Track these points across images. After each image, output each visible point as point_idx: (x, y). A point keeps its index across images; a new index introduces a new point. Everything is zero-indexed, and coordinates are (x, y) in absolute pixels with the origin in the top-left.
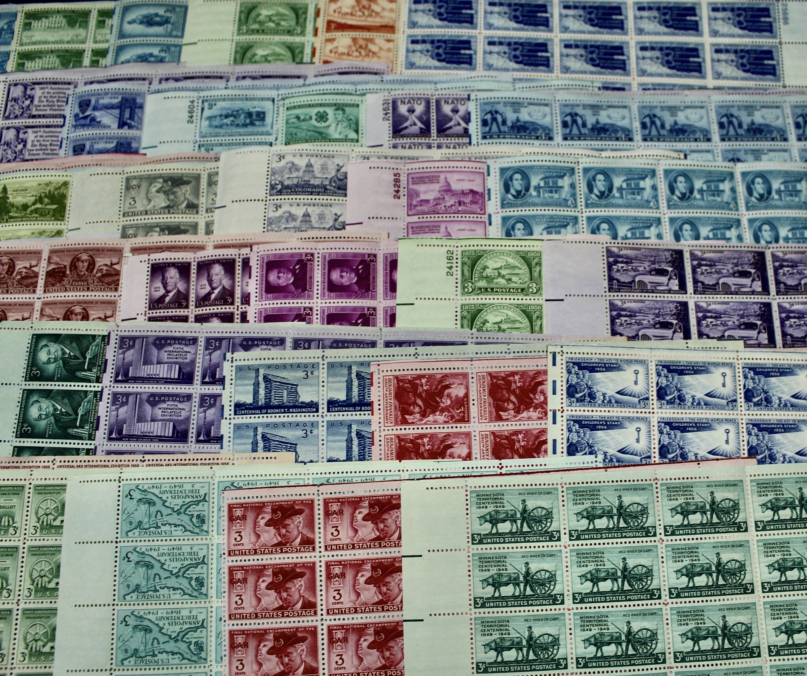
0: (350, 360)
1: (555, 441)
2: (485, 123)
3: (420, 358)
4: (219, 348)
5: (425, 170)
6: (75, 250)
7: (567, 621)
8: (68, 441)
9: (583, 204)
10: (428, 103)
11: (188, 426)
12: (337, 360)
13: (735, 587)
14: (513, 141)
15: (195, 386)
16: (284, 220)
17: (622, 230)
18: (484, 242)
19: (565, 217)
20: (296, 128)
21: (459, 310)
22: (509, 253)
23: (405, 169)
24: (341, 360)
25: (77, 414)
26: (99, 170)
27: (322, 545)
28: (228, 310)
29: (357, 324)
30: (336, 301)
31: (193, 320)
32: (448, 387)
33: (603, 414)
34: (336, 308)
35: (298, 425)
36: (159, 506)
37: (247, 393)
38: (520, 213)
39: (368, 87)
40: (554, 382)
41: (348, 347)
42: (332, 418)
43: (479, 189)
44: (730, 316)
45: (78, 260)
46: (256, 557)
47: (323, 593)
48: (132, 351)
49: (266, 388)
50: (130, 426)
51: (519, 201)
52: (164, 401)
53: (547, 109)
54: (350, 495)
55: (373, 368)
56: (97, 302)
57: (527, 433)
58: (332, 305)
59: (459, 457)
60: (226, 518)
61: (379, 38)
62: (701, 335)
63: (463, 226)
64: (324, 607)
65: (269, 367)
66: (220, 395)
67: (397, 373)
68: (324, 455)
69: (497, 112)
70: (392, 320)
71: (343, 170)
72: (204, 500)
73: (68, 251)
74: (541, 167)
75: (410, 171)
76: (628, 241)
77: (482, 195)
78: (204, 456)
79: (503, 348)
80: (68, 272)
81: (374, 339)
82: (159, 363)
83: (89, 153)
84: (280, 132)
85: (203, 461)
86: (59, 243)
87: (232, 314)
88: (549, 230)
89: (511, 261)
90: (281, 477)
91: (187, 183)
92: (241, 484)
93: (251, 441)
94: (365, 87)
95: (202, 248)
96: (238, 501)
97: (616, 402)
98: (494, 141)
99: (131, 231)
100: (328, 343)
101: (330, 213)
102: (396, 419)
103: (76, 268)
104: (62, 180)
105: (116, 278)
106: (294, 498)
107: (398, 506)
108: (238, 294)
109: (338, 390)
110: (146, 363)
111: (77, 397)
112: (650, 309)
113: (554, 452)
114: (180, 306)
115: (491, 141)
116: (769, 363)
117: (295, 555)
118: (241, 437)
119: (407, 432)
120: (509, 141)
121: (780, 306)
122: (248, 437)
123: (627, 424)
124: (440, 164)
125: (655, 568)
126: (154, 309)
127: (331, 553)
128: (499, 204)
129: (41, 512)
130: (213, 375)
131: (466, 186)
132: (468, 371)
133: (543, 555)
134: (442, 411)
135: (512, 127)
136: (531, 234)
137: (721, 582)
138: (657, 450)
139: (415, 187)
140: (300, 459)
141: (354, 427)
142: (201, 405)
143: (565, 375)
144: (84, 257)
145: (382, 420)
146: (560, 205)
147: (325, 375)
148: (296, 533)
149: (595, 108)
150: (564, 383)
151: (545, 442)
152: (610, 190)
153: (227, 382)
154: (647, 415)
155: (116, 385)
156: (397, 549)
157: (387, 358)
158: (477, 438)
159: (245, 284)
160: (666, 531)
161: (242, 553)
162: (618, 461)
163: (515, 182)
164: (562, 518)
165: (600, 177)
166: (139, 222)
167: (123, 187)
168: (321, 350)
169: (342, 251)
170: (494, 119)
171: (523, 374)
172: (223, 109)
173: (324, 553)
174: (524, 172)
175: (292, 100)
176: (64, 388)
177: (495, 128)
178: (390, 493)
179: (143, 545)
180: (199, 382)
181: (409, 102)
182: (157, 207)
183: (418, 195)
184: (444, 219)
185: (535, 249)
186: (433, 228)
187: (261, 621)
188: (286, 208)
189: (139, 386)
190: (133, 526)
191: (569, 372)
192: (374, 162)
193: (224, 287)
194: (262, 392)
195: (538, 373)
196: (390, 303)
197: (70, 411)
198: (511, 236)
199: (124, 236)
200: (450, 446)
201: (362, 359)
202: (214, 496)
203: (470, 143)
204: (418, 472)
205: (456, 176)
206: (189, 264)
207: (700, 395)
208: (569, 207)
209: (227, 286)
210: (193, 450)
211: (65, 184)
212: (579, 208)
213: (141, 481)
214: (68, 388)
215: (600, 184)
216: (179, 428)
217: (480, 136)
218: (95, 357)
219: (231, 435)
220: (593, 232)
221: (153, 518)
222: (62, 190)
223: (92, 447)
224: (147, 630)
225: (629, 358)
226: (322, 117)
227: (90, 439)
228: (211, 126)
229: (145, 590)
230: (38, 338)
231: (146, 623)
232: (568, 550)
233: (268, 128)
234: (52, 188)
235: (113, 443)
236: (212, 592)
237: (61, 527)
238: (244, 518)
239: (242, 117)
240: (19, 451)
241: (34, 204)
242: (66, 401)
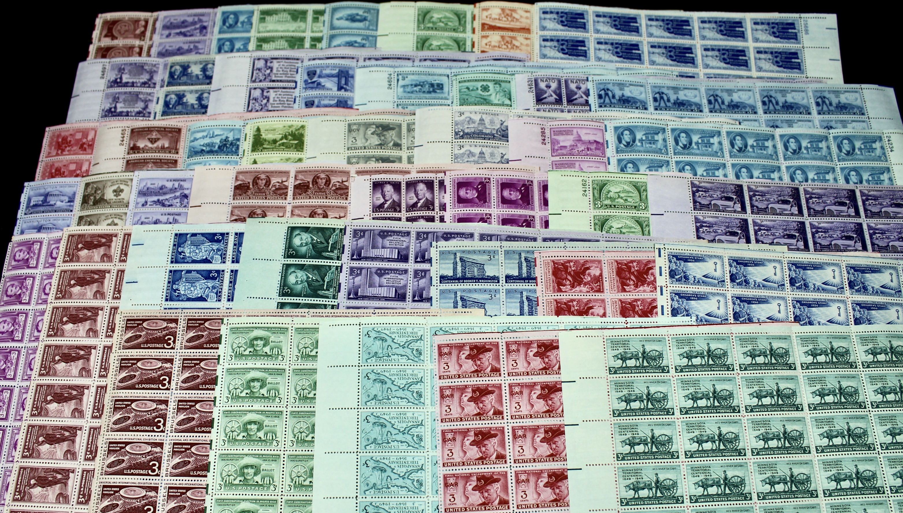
0: (519, 249)
1: (662, 307)
2: (600, 97)
3: (568, 249)
4: (427, 238)
5: (562, 126)
6: (315, 171)
7: (677, 426)
8: (318, 299)
9: (672, 152)
10: (559, 82)
11: (406, 290)
12: (511, 249)
13: (790, 406)
15: (410, 264)
16: (466, 156)
17: (700, 171)
18: (607, 175)
19: (661, 161)
20: (467, 95)
21: (592, 219)
22: (625, 183)
23: (548, 125)
24: (514, 249)
25: (324, 281)
26: (328, 118)
29: (522, 226)
30: (507, 210)
31: (405, 220)
32: (588, 268)
33: (694, 290)
35: (485, 291)
36: (389, 342)
37: (449, 269)
39: (516, 69)
40: (660, 268)
41: (518, 241)
42: (509, 287)
43: (601, 140)
44: (777, 229)
45: (318, 178)
46: (459, 379)
47: (508, 404)
48: (363, 239)
49: (462, 265)
50: (363, 290)
51: (629, 149)
52: (388, 274)
53: (642, 89)
54: (524, 339)
55: (536, 255)
56: (333, 207)
57: (643, 301)
59: (598, 315)
60: (437, 354)
61: (520, 37)
62: (757, 241)
63: (590, 164)
65: (464, 252)
66: (429, 270)
67: (553, 258)
68: (505, 311)
69: (608, 89)
70: (546, 224)
71: (505, 124)
72: (421, 339)
73: (310, 171)
74: (643, 127)
75: (552, 127)
76: (704, 178)
77: (603, 144)
78: (418, 311)
79: (624, 244)
80: (311, 186)
81: (535, 236)
82: (383, 247)
83: (318, 106)
84: (455, 98)
85: (419, 314)
86: (301, 166)
87: (434, 217)
88: (650, 168)
89: (626, 187)
90: (475, 325)
91: (393, 129)
92: (447, 329)
93: (453, 301)
94: (513, 69)
95: (408, 172)
96: (445, 342)
97: (703, 282)
99: (354, 160)
100: (504, 237)
101: (498, 153)
102: (554, 288)
103: (317, 183)
104: (300, 124)
105: (346, 191)
107: (557, 347)
108: (437, 204)
109: (513, 268)
110: (373, 247)
111: (323, 269)
112: (723, 222)
113: (663, 314)
114: (395, 211)
116: (806, 261)
118: (446, 298)
119: (562, 297)
121: (811, 224)
122: (450, 298)
123: (711, 297)
124: (572, 123)
125: (735, 392)
126: (376, 212)
127: (512, 378)
128: (615, 150)
129: (301, 346)
130: (423, 257)
131: (592, 138)
132: (602, 259)
133: (658, 381)
134: (585, 284)
135: (619, 100)
136: (638, 170)
137: (780, 402)
138: (732, 315)
139: (556, 137)
140: (488, 313)
141: (525, 294)
142: (415, 277)
143: (667, 263)
144: (323, 176)
145: (544, 289)
146: (657, 153)
147: (503, 258)
148: (487, 363)
149: (676, 89)
150: (667, 269)
151: (656, 307)
152: (690, 143)
153: (434, 261)
154: (724, 292)
155: (352, 262)
157: (545, 248)
158: (610, 303)
160: (740, 368)
161: (449, 377)
162: (706, 321)
163: (625, 136)
164: (669, 357)
165: (683, 135)
166: (360, 154)
167: (347, 130)
168: (499, 242)
169: (509, 177)
170: (607, 94)
171: (639, 262)
172: (412, 80)
173: (507, 377)
174: (630, 130)
175: (462, 76)
176: (314, 263)
177: (607, 100)
179: (378, 368)
180: (413, 261)
182: (373, 145)
183: (558, 143)
184: (578, 159)
185: (642, 180)
186: (570, 165)
187: (464, 423)
188: (467, 148)
189: (369, 263)
190: (371, 355)
191: (670, 262)
192: (526, 119)
193: (427, 198)
194: (459, 268)
195: (649, 262)
196: (544, 213)
197: (319, 279)
198: (624, 171)
199: (350, 163)
200: (591, 308)
201: (528, 249)
202: (428, 337)
203: (590, 110)
204: (570, 324)
205: (584, 131)
206: (400, 182)
207: (759, 280)
208: (663, 154)
209: (429, 198)
210: (410, 306)
211: (303, 127)
212: (670, 154)
213: (376, 325)
214: (317, 263)
215: (683, 140)
216: (400, 292)
217: (597, 106)
218: (335, 243)
219: (438, 297)
220: (680, 171)
221: (385, 350)
222: (301, 131)
223: (336, 304)
224: (383, 426)
225: (710, 254)
226: (485, 89)
227: (334, 298)
228: (405, 92)
229: (381, 398)
230: (292, 229)
231: (382, 421)
232: (675, 379)
233: (446, 95)
234: (293, 129)
235: (351, 301)
236: (428, 402)
237: (316, 356)
238: (450, 353)
239: (427, 86)
240: (282, 305)
241: (281, 139)
242: (316, 272)
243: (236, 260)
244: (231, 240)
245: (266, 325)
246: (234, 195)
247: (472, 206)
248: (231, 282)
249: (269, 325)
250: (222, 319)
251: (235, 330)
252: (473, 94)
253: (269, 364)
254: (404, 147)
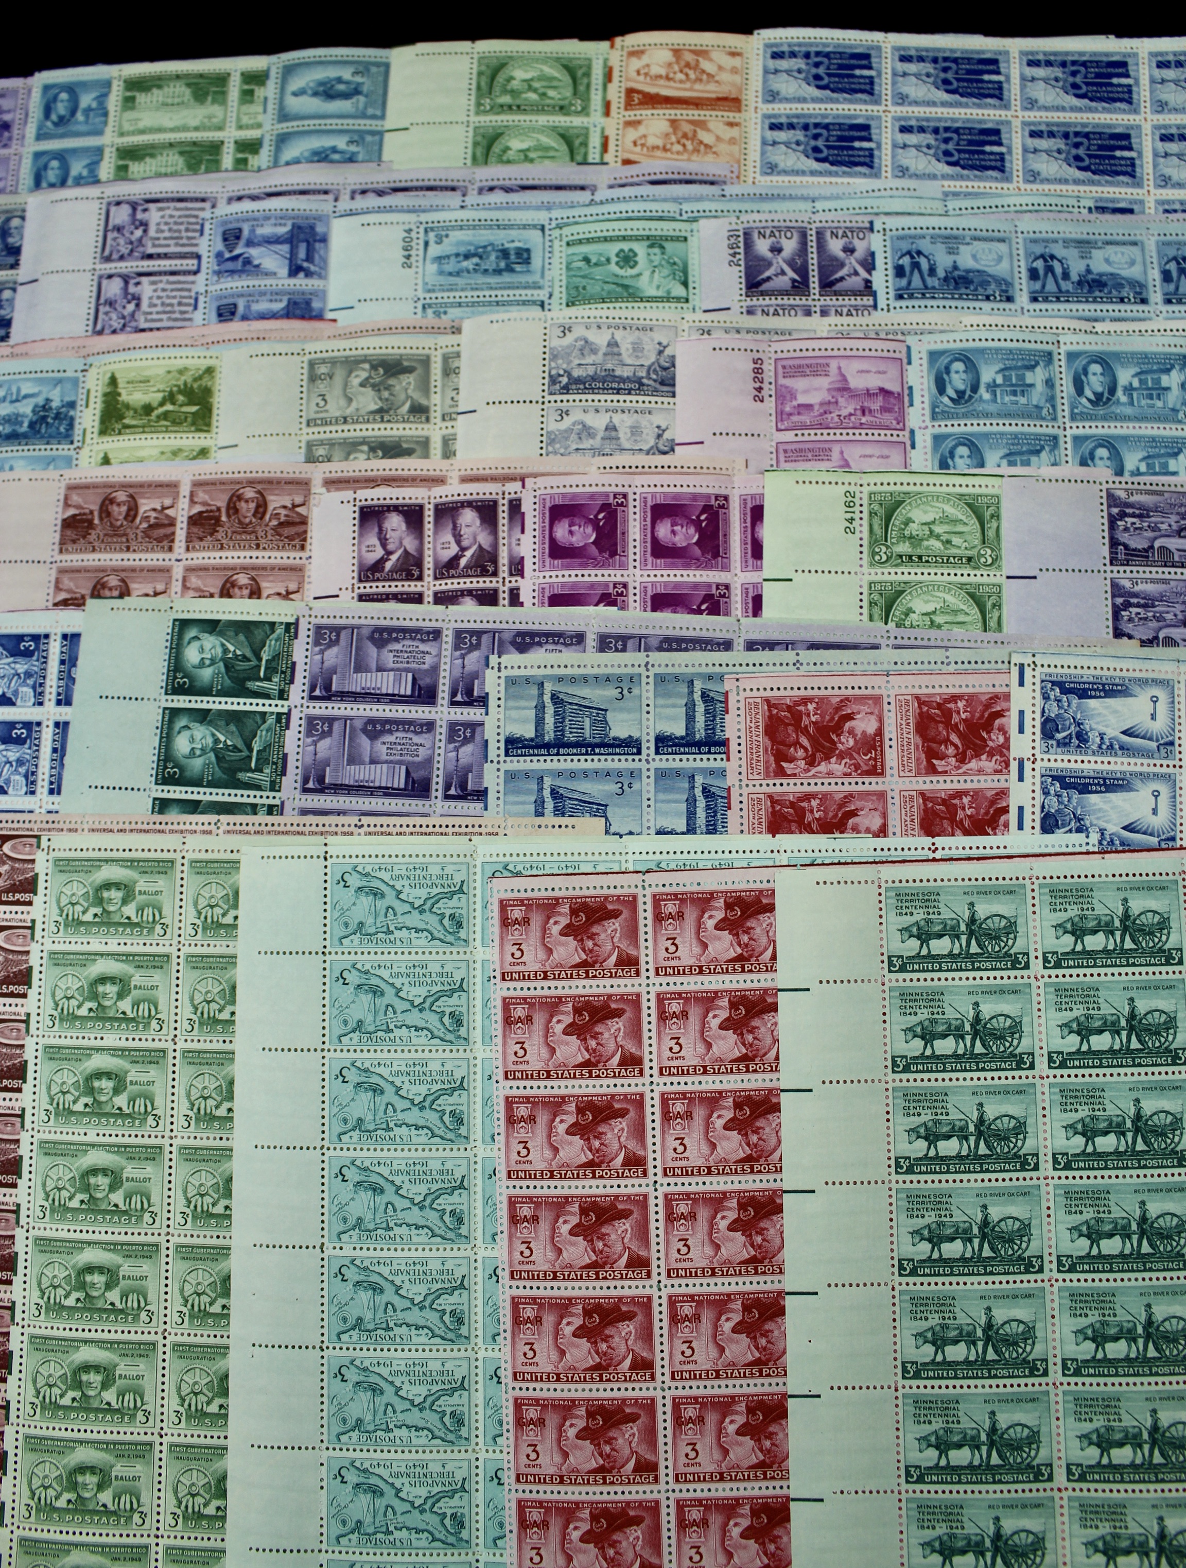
0: (690, 670)
1: (1021, 809)
2: (900, 271)
3: (804, 669)
4: (477, 646)
5: (805, 354)
7: (1039, 1095)
8: (239, 792)
9: (1066, 413)
10: (803, 235)
11: (431, 772)
12: (670, 670)
14: (948, 303)
15: (439, 708)
16: (574, 436)
17: (1132, 460)
18: (907, 479)
19: (1037, 437)
20: (583, 277)
21: (865, 591)
22: (947, 498)
23: (771, 351)
24: (676, 670)
25: (250, 750)
26: (264, 347)
27: (651, 967)
28: (488, 585)
29: (699, 612)
30: (665, 573)
31: (431, 599)
32: (850, 717)
33: (1099, 767)
34: (666, 584)
35: (608, 774)
36: (390, 899)
37: (525, 721)
38: (963, 429)
39: (701, 206)
40: (1021, 713)
41: (686, 650)
42: (664, 765)
43: (894, 387)
45: (240, 498)
46: (546, 984)
47: (654, 1041)
48: (334, 650)
49: (556, 713)
50: (336, 770)
51: (961, 409)
52: (390, 732)
53: (1003, 248)
54: (695, 888)
55: (728, 685)
56: (273, 569)
57: (976, 794)
58: (659, 579)
59: (868, 831)
60: (496, 921)
61: (716, 121)
63: (868, 450)
64: (655, 1064)
65: (560, 679)
66: (482, 724)
67: (768, 694)
68: (651, 824)
69: (919, 253)
70: (756, 605)
71: (668, 352)
72: (461, 891)
73: (223, 482)
74: (998, 350)
75: (780, 355)
76: (1142, 479)
77: (899, 397)
78: (457, 821)
79: (938, 654)
80: (224, 518)
81: (728, 636)
82: (380, 669)
83: (245, 318)
84: (557, 284)
85: (457, 829)
86: (205, 469)
87: (496, 591)
88: (1011, 458)
89: (950, 510)
90: (583, 857)
91: (409, 370)
92: (520, 868)
93: (533, 799)
94: (696, 207)
95: (440, 481)
96: (516, 895)
97: (1121, 748)
98: (916, 303)
99: (321, 451)
100: (654, 642)
101: (649, 424)
102: (767, 768)
103: (237, 511)
104: (204, 364)
105: (301, 529)
106: (606, 892)
107: (771, 908)
109: (674, 719)
110: (358, 669)
111: (249, 722)
112: (1178, 594)
113: (1020, 827)
114: (409, 577)
115: (910, 303)
117: (608, 982)
118: (517, 792)
119: (785, 789)
120: (941, 303)
122: (528, 792)
123: (1138, 783)
124: (829, 344)
126: (367, 580)
127: (664, 980)
128: (927, 412)
129: (202, 903)
130: (469, 691)
131: (874, 382)
132: (882, 691)
133: (1002, 991)
134: (841, 757)
135: (946, 279)
136: (981, 464)
139: (788, 382)
140: (612, 830)
141: (699, 780)
142: (450, 740)
143: (1039, 701)
144: (249, 493)
145: (743, 770)
146: (1030, 416)
147: (651, 694)
148: (609, 947)
149: (1085, 246)
150: (1038, 715)
151: (1005, 810)
152: (1112, 390)
153: (492, 702)
154: (1171, 770)
155: (311, 705)
156: (769, 976)
157: (751, 668)
158: (897, 801)
159: (514, 542)
161: (524, 977)
162: (1123, 844)
163: (954, 376)
164: (1031, 932)
165: (1096, 368)
166: (334, 435)
167: (305, 377)
168: (643, 654)
169: (672, 489)
170: (916, 266)
171: (971, 698)
172: (459, 243)
173: (654, 979)
174: (967, 359)
175: (576, 229)
176: (229, 707)
177: (916, 281)
178: (758, 886)
179: (366, 960)
180: (446, 702)
181: (772, 235)
182: (363, 412)
183: (794, 396)
184: (838, 437)
185: (990, 491)
186: (819, 453)
187: (555, 1083)
188: (576, 415)
189: (349, 706)
190: (351, 929)
191: (1046, 698)
192: (719, 338)
193: (480, 546)
194: (549, 720)
195: (995, 698)
196: (752, 577)
197: (240, 744)
198: (948, 467)
199: (311, 459)
200: (853, 814)
201: (710, 670)
202: (477, 885)
203: (875, 307)
204: (803, 854)
205: (857, 365)
206: (421, 507)
208: (1043, 419)
209: (486, 546)
210: (439, 811)
211: (210, 371)
212: (1060, 420)
213: (360, 860)
214: (235, 707)
215: (1096, 381)
216: (416, 775)
217: (891, 295)
218: (276, 657)
219: (501, 788)
220: (1083, 463)
221: (381, 918)
222: (205, 382)
223: (277, 802)
224: (377, 1090)
225: (1143, 675)
226: (627, 259)
227: (272, 789)
228: (441, 273)
229: (371, 1028)
230: (183, 625)
231: (375, 1079)
232: (1041, 983)
233: (536, 277)
234: (188, 377)
235: (310, 797)
236: (477, 1035)
237: (235, 927)
238: (526, 921)
239: (493, 257)
240: (162, 805)
241: (162, 404)
242: (233, 728)
243: (65, 700)
244: (55, 649)
245: (127, 855)
246: (62, 543)
247: (584, 566)
248: (55, 750)
249: (133, 855)
250: (38, 837)
251: (64, 866)
252: (598, 273)
253: (135, 944)
254: (436, 414)
